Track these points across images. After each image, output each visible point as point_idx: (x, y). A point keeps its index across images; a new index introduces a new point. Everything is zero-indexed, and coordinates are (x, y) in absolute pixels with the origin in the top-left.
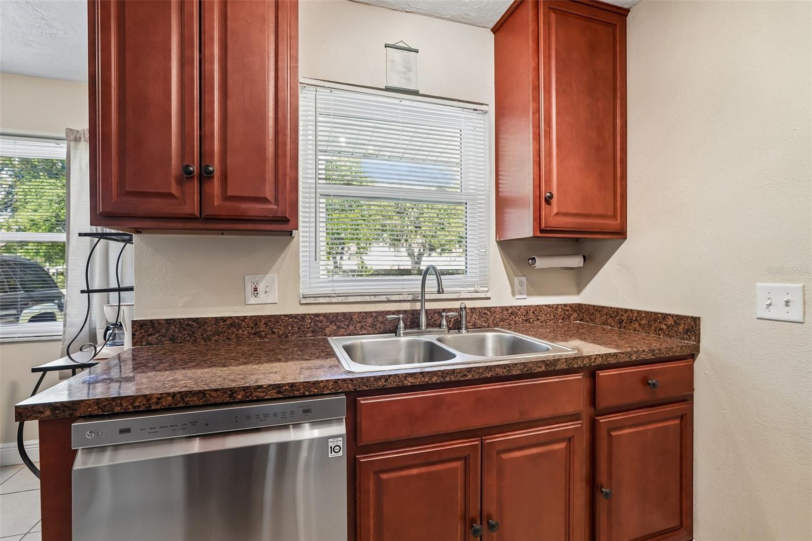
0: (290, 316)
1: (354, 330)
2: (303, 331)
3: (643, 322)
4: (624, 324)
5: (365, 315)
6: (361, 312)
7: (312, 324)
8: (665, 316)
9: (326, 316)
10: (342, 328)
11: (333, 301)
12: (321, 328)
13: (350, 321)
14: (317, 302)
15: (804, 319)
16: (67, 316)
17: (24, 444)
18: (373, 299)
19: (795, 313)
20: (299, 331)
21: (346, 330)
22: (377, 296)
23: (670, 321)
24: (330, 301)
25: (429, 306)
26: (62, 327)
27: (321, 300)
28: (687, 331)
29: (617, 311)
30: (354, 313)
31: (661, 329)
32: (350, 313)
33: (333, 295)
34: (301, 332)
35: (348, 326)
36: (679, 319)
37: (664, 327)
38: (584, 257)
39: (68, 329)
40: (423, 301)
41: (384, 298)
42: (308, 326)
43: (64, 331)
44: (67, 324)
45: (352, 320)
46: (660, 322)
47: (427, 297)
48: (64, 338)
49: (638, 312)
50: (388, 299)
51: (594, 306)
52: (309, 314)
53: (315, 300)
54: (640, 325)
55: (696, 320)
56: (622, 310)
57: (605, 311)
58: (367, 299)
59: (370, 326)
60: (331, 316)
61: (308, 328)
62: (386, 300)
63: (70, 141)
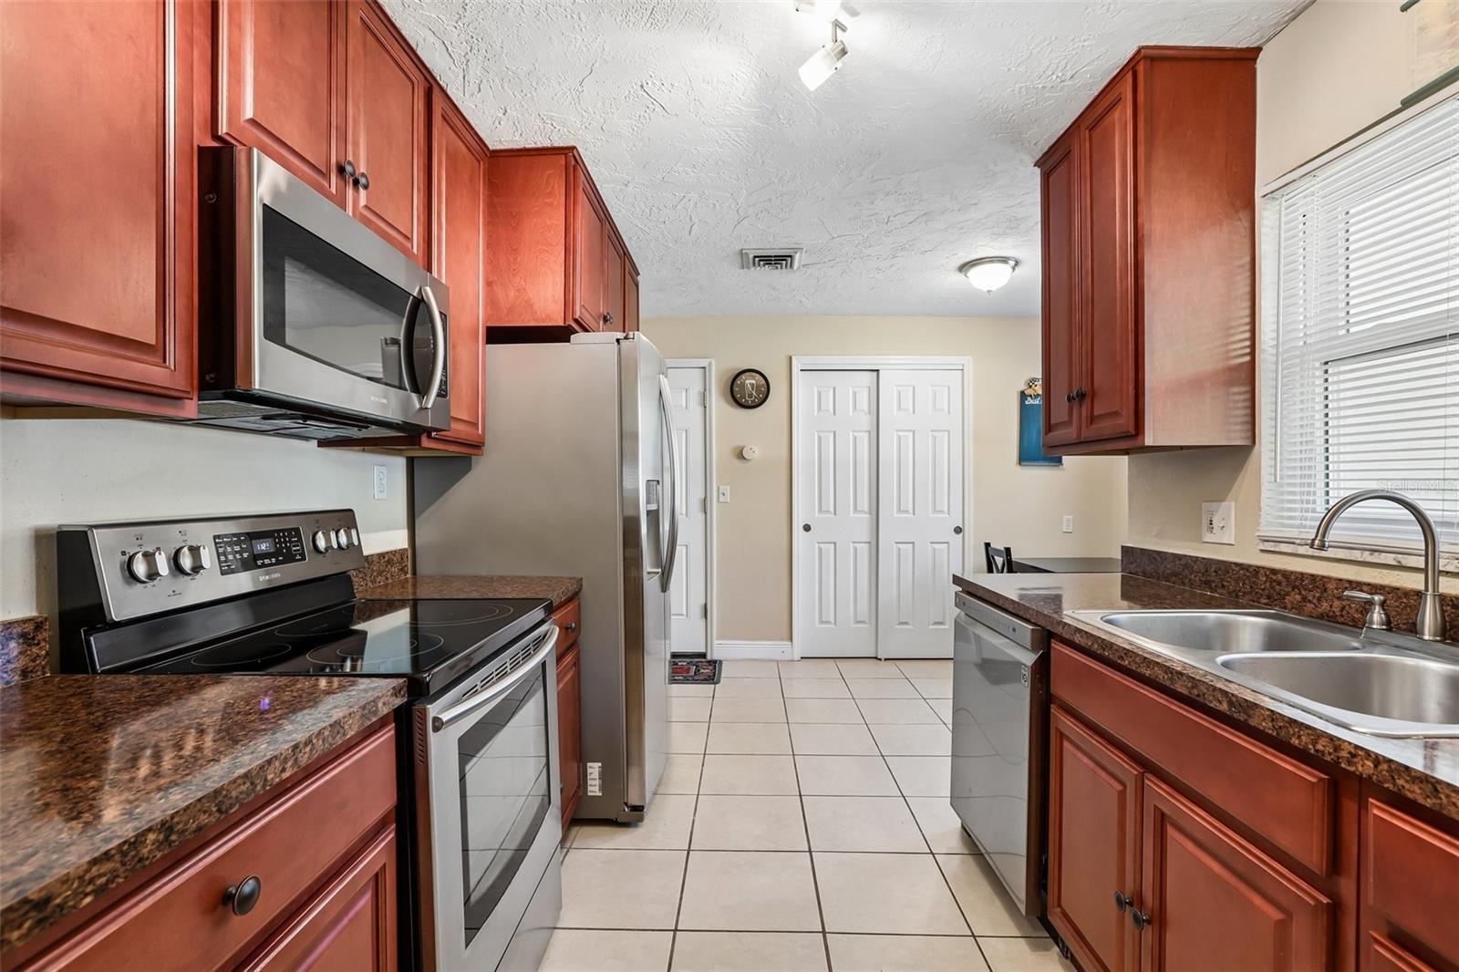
0: (1240, 566)
1: (1330, 611)
2: (1257, 593)
5: (1347, 585)
6: (1340, 580)
7: (1268, 585)
9: (1287, 575)
10: (1310, 602)
11: (1300, 552)
12: (1280, 594)
13: (1322, 593)
14: (1277, 549)
18: (1367, 557)
20: (1251, 593)
21: (1316, 606)
22: (1376, 553)
24: (1294, 552)
27: (1284, 548)
30: (1329, 578)
32: (1323, 577)
33: (1298, 541)
34: (1254, 594)
35: (1319, 600)
41: (1389, 559)
42: (1262, 587)
45: (1325, 590)
50: (1399, 562)
52: (1263, 568)
53: (1275, 546)
58: (1356, 555)
59: (1357, 611)
60: (1293, 577)
61: (1263, 590)
62: (1395, 563)
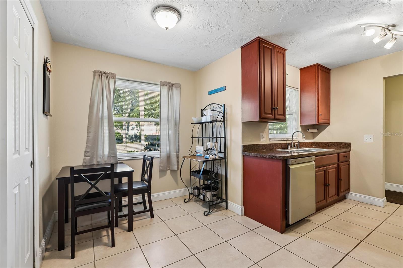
0: (268, 144)
3: (335, 145)
4: (330, 146)
6: (280, 143)
7: (272, 146)
8: (342, 143)
15: (374, 141)
16: (161, 149)
17: (151, 195)
19: (372, 140)
20: (270, 148)
22: (282, 139)
23: (343, 144)
25: (294, 142)
26: (159, 153)
28: (348, 146)
29: (327, 143)
30: (278, 143)
31: (341, 146)
33: (275, 139)
36: (346, 144)
37: (342, 146)
38: (318, 129)
39: (162, 153)
40: (292, 140)
43: (160, 154)
44: (161, 152)
46: (341, 145)
47: (293, 139)
48: (160, 157)
49: (334, 143)
51: (319, 142)
52: (271, 144)
54: (335, 146)
55: (350, 143)
56: (329, 142)
57: (324, 143)
58: (280, 140)
59: (281, 147)
63: (161, 85)
